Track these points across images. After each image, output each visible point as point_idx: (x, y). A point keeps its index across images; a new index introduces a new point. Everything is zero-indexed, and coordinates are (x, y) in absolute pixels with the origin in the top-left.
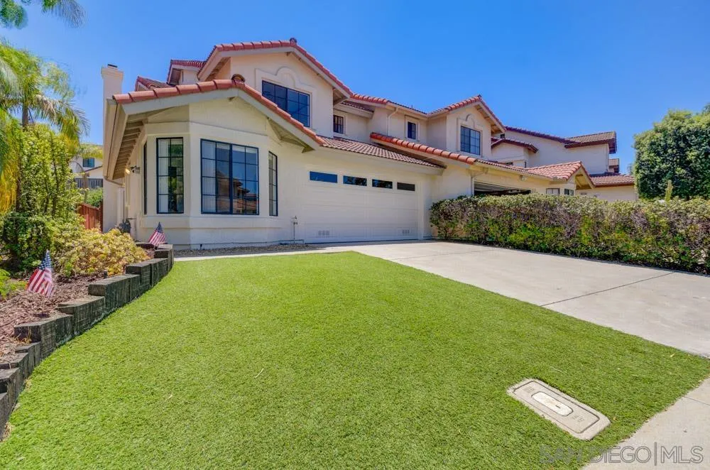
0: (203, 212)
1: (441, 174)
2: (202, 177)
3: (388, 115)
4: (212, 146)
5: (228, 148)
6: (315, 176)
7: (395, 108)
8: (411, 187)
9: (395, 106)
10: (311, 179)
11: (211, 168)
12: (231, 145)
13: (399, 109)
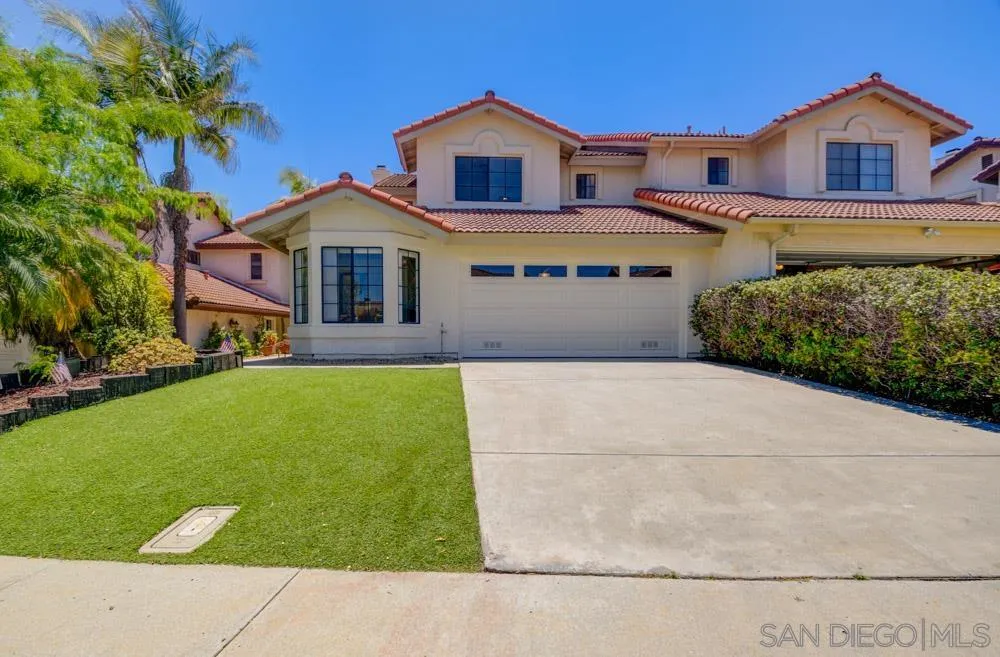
0: (324, 322)
1: (719, 244)
2: (323, 285)
3: (663, 156)
4: (334, 251)
5: (349, 251)
6: (478, 271)
7: (669, 143)
8: (665, 272)
9: (668, 139)
10: (473, 275)
11: (333, 276)
12: (352, 248)
13: (676, 142)
